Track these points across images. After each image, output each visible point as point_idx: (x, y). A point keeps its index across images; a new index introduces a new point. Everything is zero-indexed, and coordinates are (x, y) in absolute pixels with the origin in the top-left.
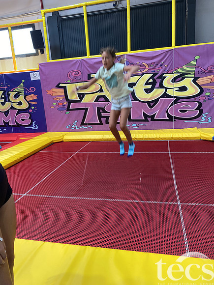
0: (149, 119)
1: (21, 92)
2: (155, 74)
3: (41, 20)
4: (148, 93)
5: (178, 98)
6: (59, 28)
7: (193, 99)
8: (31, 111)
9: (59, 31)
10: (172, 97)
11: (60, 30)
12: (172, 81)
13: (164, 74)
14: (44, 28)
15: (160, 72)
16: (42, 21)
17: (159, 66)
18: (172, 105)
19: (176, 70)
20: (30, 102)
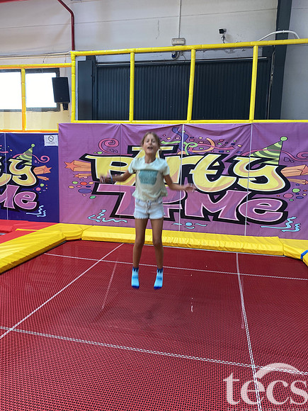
0: (211, 218)
1: (27, 161)
2: (224, 156)
3: (69, 65)
4: (211, 180)
5: (254, 193)
6: (93, 77)
7: (275, 196)
9: (93, 81)
10: (245, 190)
11: (95, 80)
12: (247, 168)
13: (236, 156)
14: (73, 75)
15: (231, 154)
16: (71, 66)
17: (229, 145)
18: (245, 200)
19: (253, 153)
20: (38, 177)
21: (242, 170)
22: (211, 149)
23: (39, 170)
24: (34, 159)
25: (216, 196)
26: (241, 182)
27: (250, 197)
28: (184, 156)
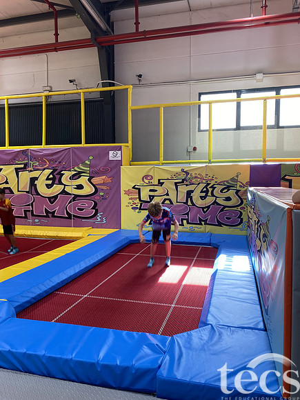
0: (50, 215)
2: (55, 170)
4: (49, 188)
5: (76, 196)
7: (88, 198)
10: (71, 194)
12: (70, 179)
13: (62, 171)
15: (59, 169)
17: (57, 162)
18: (70, 202)
19: (73, 168)
21: (67, 181)
22: (47, 166)
25: (53, 199)
26: (67, 189)
27: (74, 199)
28: (31, 171)
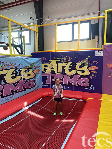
1: (85, 64)
8: (91, 77)
14: (106, 21)
16: (104, 17)
20: (91, 71)
23: (91, 68)
24: (89, 63)
